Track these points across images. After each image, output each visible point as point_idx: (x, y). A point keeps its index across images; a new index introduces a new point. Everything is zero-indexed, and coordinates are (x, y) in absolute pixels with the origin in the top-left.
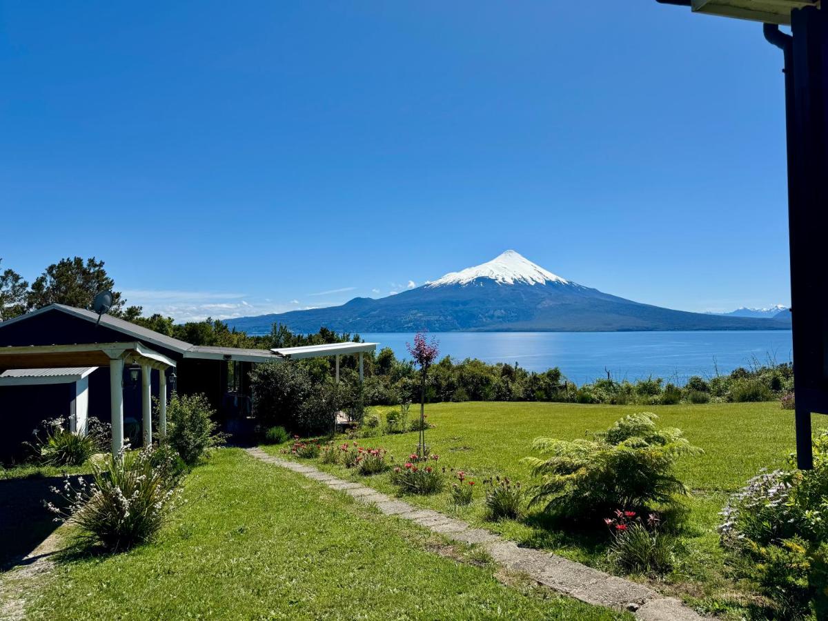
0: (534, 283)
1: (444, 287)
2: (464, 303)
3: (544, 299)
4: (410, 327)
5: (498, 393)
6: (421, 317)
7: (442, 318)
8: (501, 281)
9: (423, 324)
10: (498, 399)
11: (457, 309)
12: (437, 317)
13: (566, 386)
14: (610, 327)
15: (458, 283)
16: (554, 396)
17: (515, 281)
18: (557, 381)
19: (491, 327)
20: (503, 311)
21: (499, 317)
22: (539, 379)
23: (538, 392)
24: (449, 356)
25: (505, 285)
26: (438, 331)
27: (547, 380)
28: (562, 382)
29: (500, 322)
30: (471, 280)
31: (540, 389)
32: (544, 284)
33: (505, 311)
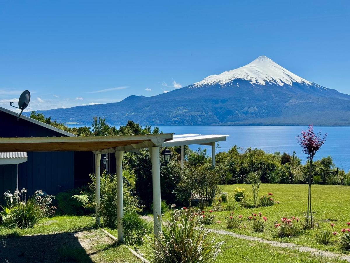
0: (283, 84)
1: (206, 87)
2: (223, 101)
3: (291, 98)
4: (177, 121)
5: (282, 177)
6: (186, 112)
7: (204, 114)
8: (255, 82)
9: (188, 118)
10: (282, 182)
11: (217, 106)
12: (199, 113)
13: (337, 172)
14: (347, 122)
15: (218, 83)
16: (328, 179)
17: (267, 82)
18: (329, 166)
19: (245, 122)
20: (255, 108)
21: (252, 113)
22: (315, 166)
23: (315, 177)
24: (236, 146)
25: (257, 85)
26: (201, 125)
27: (322, 166)
28: (333, 168)
29: (253, 117)
30: (229, 81)
31: (316, 174)
32: (292, 85)
33: (257, 108)
